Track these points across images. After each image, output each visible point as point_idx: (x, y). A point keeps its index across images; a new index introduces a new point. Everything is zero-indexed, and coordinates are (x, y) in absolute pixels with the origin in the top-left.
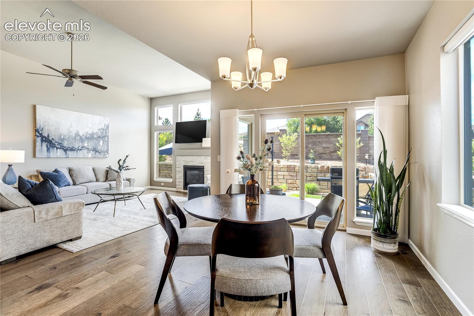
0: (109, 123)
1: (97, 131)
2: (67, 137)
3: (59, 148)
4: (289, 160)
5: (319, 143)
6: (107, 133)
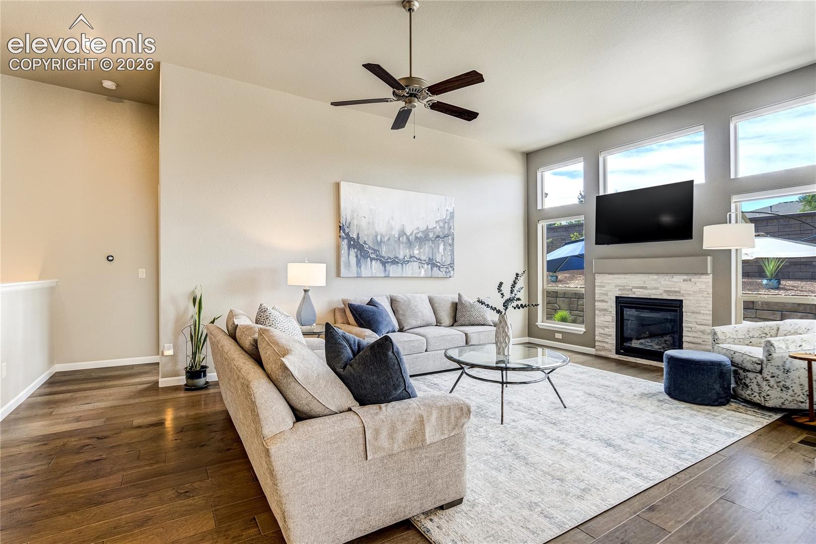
0: (453, 208)
1: (435, 226)
2: (386, 239)
3: (374, 259)
6: (450, 228)
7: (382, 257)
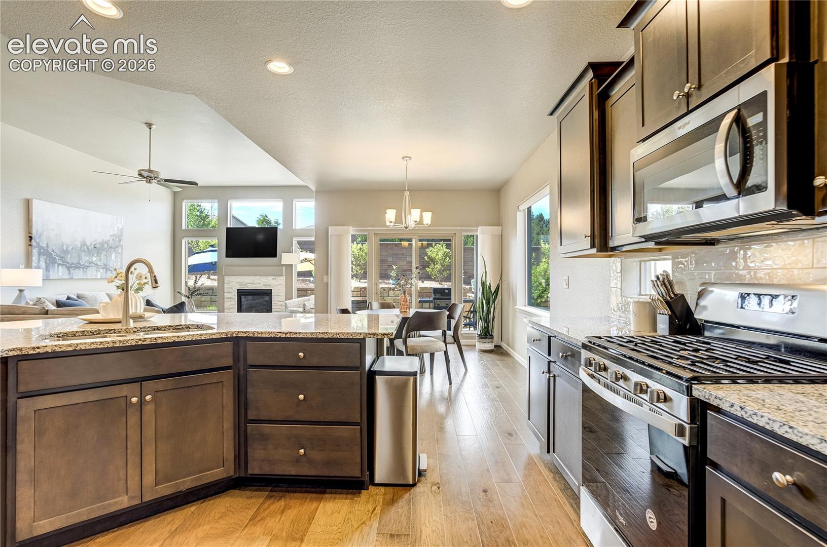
0: (123, 226)
1: (108, 239)
2: (71, 247)
3: (60, 264)
5: (401, 256)
6: (120, 241)
7: (67, 263)
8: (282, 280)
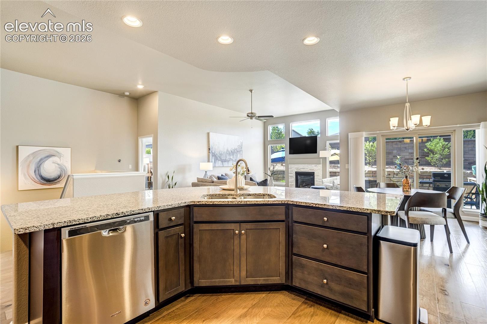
0: (242, 141)
1: (237, 147)
2: (223, 152)
3: (219, 160)
4: (373, 166)
6: (242, 148)
7: (222, 159)
8: (320, 167)
